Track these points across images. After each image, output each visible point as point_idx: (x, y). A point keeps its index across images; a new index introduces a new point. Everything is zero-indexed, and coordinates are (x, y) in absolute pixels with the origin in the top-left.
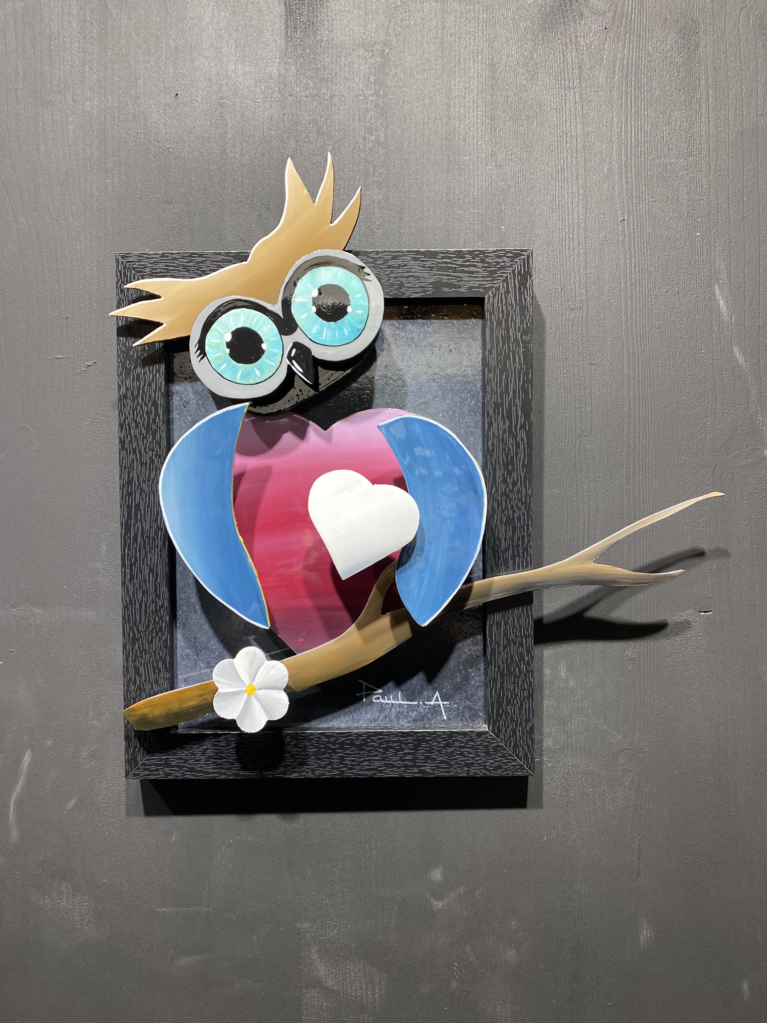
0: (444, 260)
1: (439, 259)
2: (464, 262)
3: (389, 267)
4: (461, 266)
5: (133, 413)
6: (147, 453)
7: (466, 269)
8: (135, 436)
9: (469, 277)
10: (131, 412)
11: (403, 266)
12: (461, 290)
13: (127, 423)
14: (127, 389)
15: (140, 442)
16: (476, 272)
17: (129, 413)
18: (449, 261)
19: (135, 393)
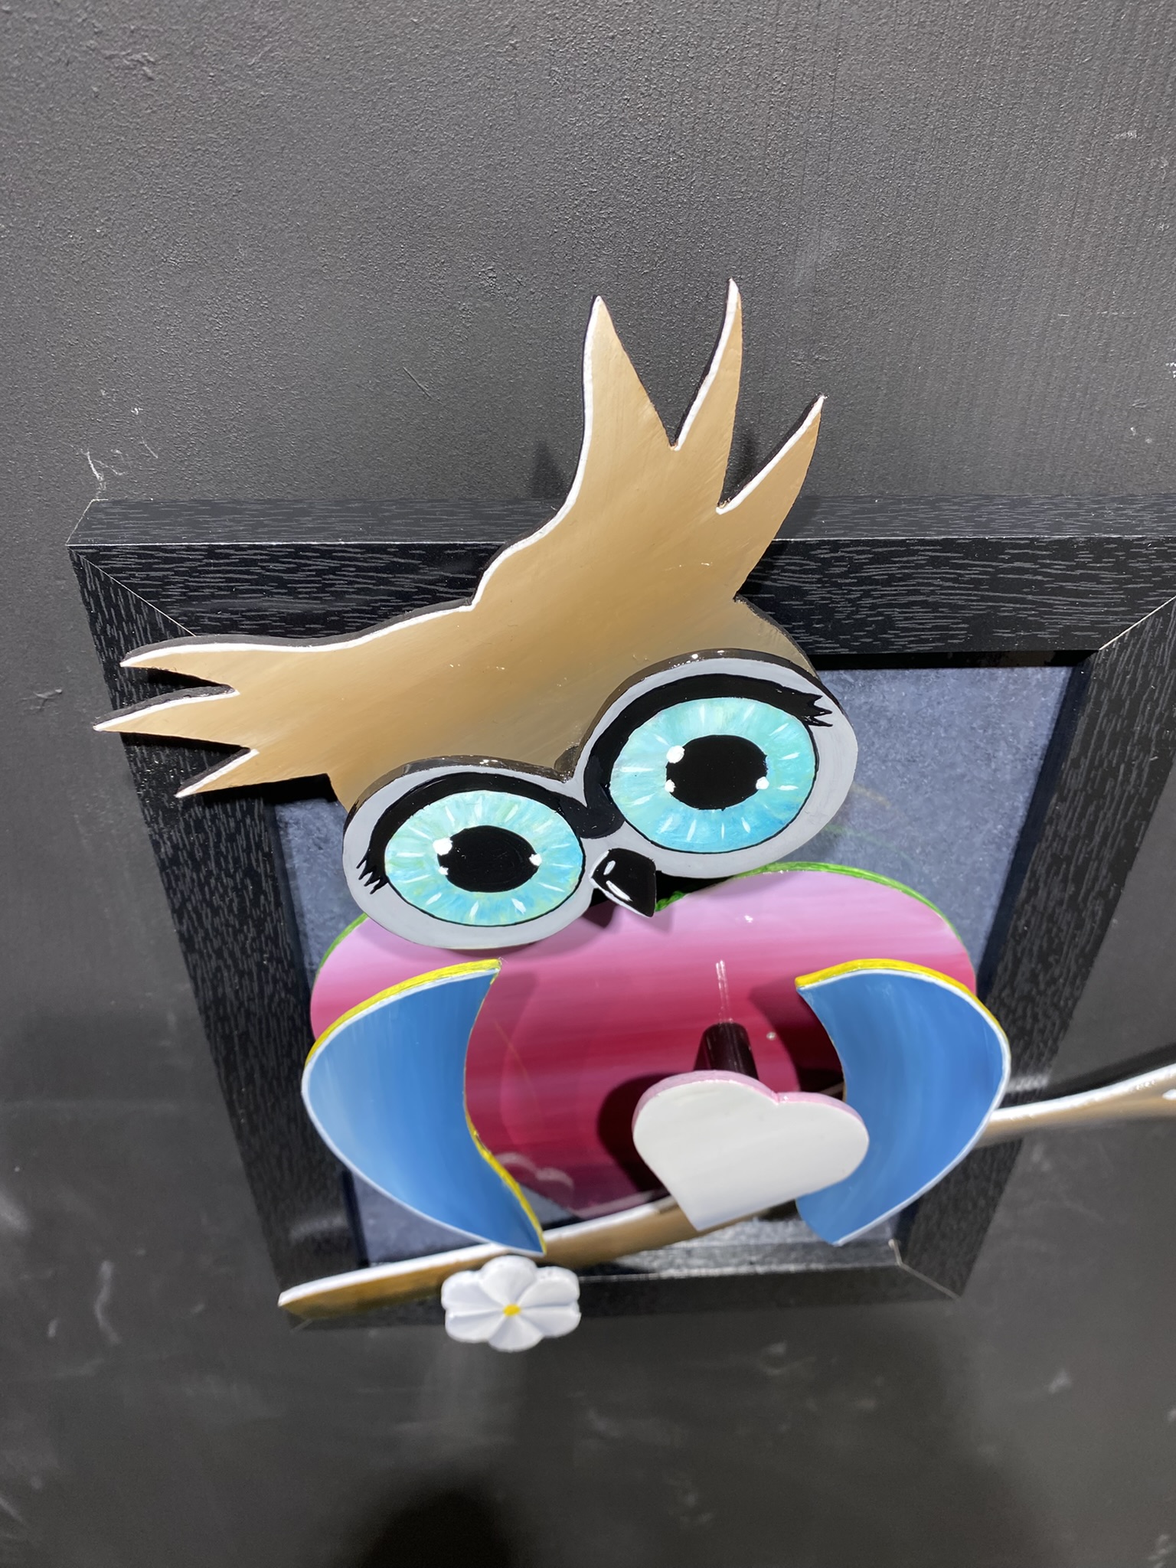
0: (1017, 564)
1: (1003, 561)
2: (1069, 568)
3: (862, 581)
4: (1058, 578)
5: (202, 891)
7: (1069, 585)
8: (215, 930)
9: (1073, 604)
10: (196, 889)
11: (901, 579)
12: (1041, 634)
13: (190, 909)
14: (175, 847)
15: (229, 939)
16: (1094, 593)
17: (192, 891)
18: (1027, 565)
19: (199, 855)
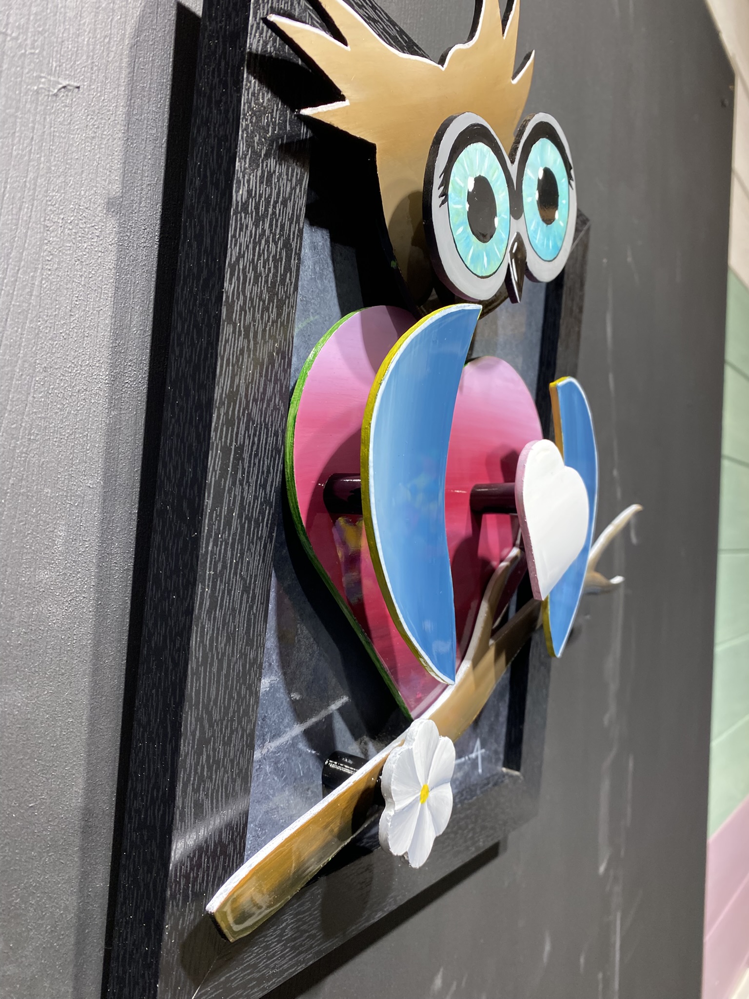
5: (254, 249)
6: (265, 342)
8: (251, 299)
10: (251, 246)
13: (241, 267)
14: (249, 194)
15: (258, 316)
19: (262, 208)
